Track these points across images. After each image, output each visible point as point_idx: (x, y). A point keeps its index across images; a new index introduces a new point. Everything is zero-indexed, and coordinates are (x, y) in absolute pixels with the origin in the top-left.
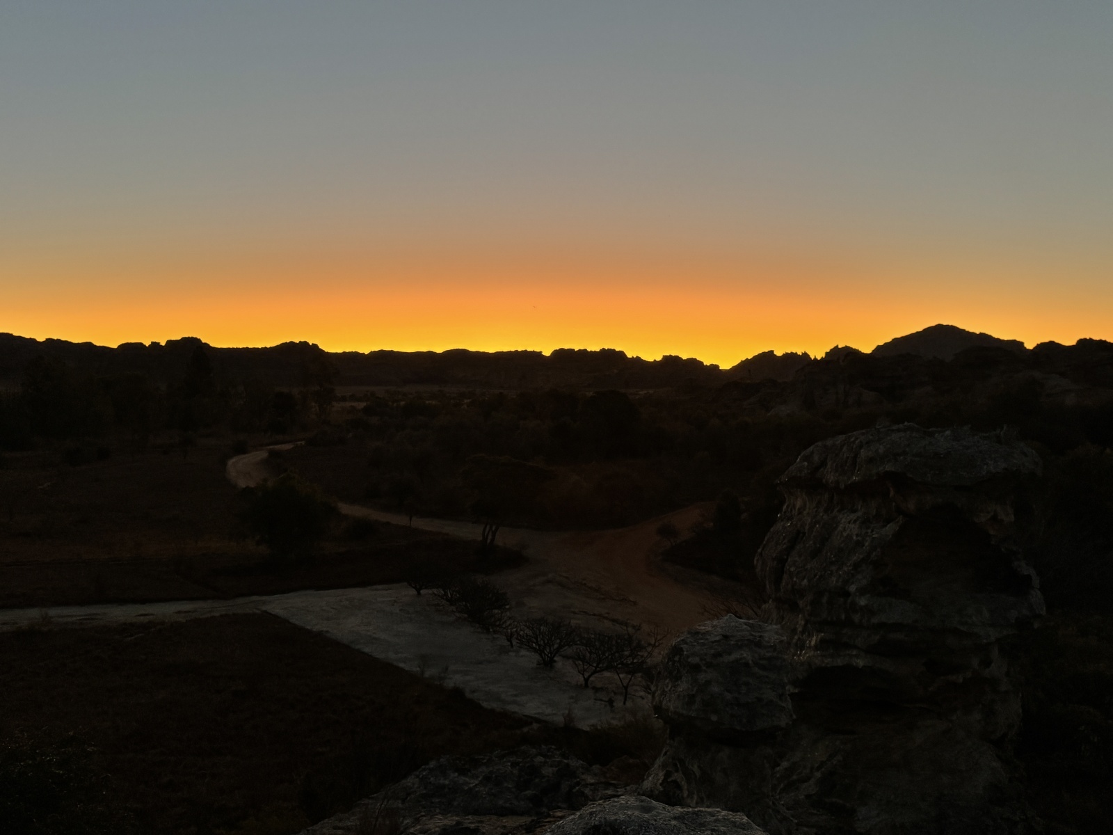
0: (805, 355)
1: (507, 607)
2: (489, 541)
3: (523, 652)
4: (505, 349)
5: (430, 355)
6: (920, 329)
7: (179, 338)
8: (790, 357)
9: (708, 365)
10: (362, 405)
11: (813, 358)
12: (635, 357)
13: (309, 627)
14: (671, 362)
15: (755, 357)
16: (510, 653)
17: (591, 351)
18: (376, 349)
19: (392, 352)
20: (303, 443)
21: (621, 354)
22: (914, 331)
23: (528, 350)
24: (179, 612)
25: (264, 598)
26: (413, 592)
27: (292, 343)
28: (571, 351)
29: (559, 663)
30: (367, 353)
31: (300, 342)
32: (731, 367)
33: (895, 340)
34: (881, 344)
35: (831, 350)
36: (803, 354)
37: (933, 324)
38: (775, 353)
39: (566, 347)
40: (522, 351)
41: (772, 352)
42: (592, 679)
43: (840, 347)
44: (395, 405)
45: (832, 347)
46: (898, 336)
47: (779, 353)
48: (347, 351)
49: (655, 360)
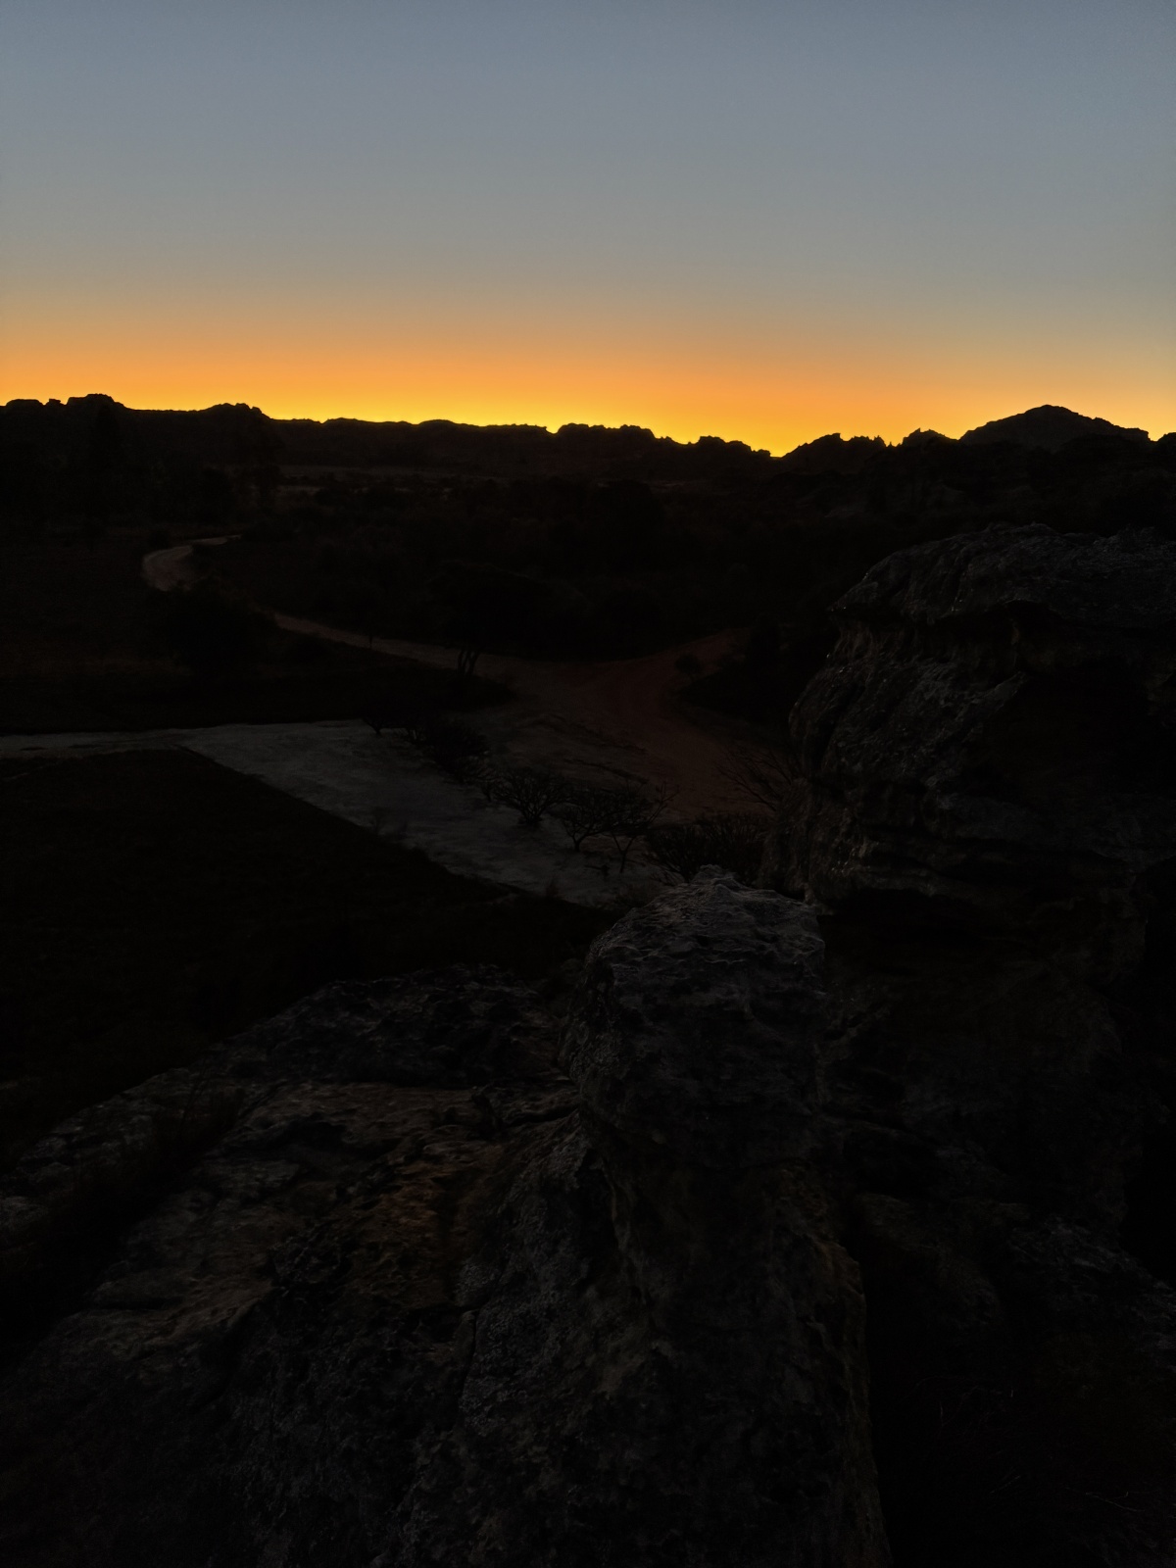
0: (879, 440)
1: (486, 753)
2: (466, 670)
3: (503, 808)
4: (500, 423)
5: (404, 426)
6: (1022, 411)
7: (84, 395)
8: (860, 443)
9: (757, 450)
10: (313, 490)
11: (887, 444)
12: (664, 437)
13: (238, 770)
14: (709, 444)
15: (816, 442)
16: (487, 809)
17: (609, 429)
18: (335, 416)
19: (354, 421)
20: (239, 536)
21: (647, 433)
22: (1014, 413)
23: (529, 424)
24: (76, 746)
25: (185, 731)
26: (370, 730)
27: (227, 405)
28: (583, 427)
29: (546, 821)
30: (322, 421)
31: (238, 404)
32: (784, 454)
33: (990, 424)
34: (973, 429)
35: (911, 435)
36: (875, 439)
37: (1039, 404)
38: (841, 437)
39: (578, 422)
40: (521, 426)
41: (838, 435)
42: (584, 841)
43: (922, 431)
44: (356, 491)
45: (913, 431)
46: (995, 419)
47: (846, 437)
48: (298, 418)
49: (690, 443)
